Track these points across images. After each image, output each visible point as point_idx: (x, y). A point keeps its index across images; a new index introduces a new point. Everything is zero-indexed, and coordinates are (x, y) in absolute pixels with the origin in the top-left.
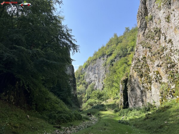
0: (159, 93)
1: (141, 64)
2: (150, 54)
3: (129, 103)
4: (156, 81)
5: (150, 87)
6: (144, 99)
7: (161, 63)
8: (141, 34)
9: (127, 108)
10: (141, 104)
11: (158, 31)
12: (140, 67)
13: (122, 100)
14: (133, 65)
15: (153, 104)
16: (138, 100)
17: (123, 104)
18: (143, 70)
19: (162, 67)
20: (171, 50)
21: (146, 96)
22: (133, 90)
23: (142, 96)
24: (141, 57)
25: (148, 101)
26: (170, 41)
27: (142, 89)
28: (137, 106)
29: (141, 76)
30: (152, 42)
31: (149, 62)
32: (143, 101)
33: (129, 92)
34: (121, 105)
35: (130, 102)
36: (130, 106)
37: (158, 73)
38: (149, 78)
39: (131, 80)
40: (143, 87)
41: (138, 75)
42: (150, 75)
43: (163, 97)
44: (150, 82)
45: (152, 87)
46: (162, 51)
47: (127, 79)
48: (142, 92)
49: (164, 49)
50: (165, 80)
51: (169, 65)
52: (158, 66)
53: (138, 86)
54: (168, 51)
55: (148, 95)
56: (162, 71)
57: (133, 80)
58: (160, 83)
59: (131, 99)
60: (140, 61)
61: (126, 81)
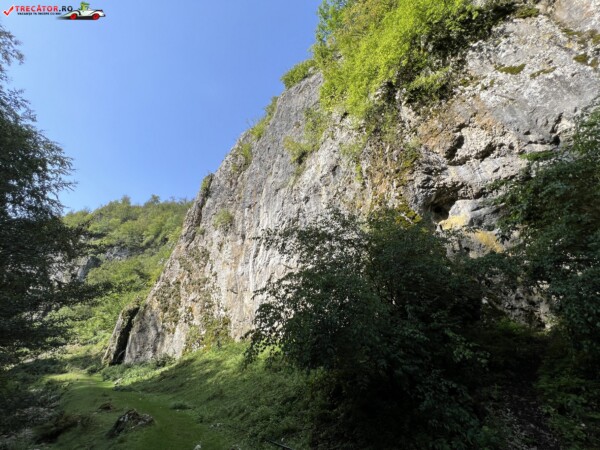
0: (183, 339)
1: (171, 291)
2: (187, 280)
3: (127, 353)
4: (185, 322)
5: (174, 330)
6: (159, 346)
7: (199, 297)
8: (183, 245)
9: (119, 363)
10: (150, 354)
11: (206, 254)
12: (167, 295)
13: (114, 348)
14: (156, 289)
15: (170, 355)
16: (146, 348)
17: (112, 356)
18: (171, 301)
19: (198, 304)
20: (213, 287)
21: (163, 341)
22: (142, 330)
23: (155, 342)
24: (174, 280)
25: (164, 350)
26: (215, 274)
27: (160, 330)
28: (142, 359)
29: (165, 309)
30: (194, 265)
31: (183, 291)
32: (155, 350)
33: (133, 333)
34: (108, 357)
35: (129, 352)
36: (127, 360)
37: (191, 310)
38: (176, 314)
39: (144, 314)
40: (163, 327)
41: (160, 307)
42: (180, 310)
43: (188, 346)
44: (176, 322)
45: (177, 329)
46: (204, 283)
47: (137, 309)
48: (158, 335)
49: (206, 281)
50: (196, 322)
51: (206, 304)
52: (193, 300)
53: (155, 325)
54: (210, 285)
55: (167, 340)
56: (197, 308)
57: (148, 314)
58: (190, 324)
59: (133, 346)
60: (169, 285)
61: (133, 313)
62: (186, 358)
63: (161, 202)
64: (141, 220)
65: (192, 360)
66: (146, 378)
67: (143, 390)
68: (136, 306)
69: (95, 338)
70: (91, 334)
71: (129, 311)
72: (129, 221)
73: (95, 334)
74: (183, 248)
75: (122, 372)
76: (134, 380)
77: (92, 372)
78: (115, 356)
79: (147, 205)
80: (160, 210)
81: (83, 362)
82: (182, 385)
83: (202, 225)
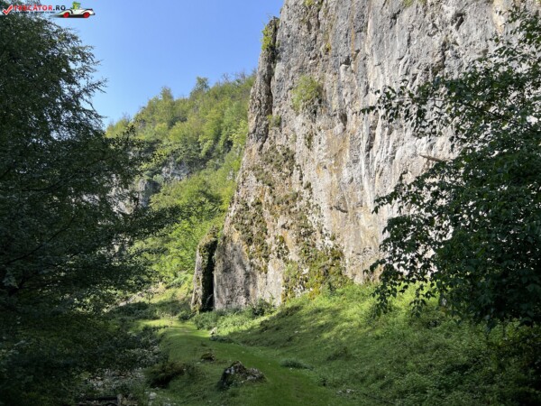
0: (281, 280)
1: (251, 216)
2: (270, 198)
3: (216, 299)
4: (279, 257)
5: (266, 267)
6: (251, 289)
7: (290, 222)
8: (255, 147)
9: (211, 310)
10: (243, 300)
11: (289, 157)
12: (247, 222)
13: (200, 292)
14: (232, 214)
15: (268, 301)
16: (236, 292)
17: (200, 301)
18: (255, 230)
19: (291, 232)
20: (309, 204)
21: (255, 283)
22: (227, 269)
23: (246, 284)
24: (252, 200)
25: (259, 295)
26: (308, 186)
27: (248, 268)
28: (234, 305)
29: (250, 241)
30: (276, 176)
31: (267, 215)
32: (247, 295)
33: (217, 273)
34: (196, 302)
35: (218, 296)
36: (218, 306)
37: (283, 241)
38: (264, 247)
39: (224, 248)
40: (252, 265)
41: (241, 239)
42: (268, 241)
43: (289, 290)
44: (266, 257)
45: (270, 267)
46: (294, 200)
47: (216, 242)
48: (247, 275)
49: (297, 196)
50: (293, 256)
51: (303, 230)
52: (283, 226)
53: (240, 262)
54: (303, 203)
55: (260, 281)
56: (290, 238)
57: (229, 248)
58: (285, 260)
59: (220, 289)
60: (248, 208)
61: (211, 248)
62: (289, 305)
63: (211, 85)
64: (192, 119)
65: (297, 308)
66: (244, 328)
67: (244, 342)
68: (213, 239)
69: (177, 280)
70: (172, 276)
71: (207, 246)
72: (178, 124)
73: (176, 276)
74: (255, 152)
75: (216, 321)
76: (232, 329)
77: (184, 319)
78: (204, 301)
79: (195, 95)
80: (212, 100)
81: (172, 307)
82: (290, 339)
83: (275, 111)
